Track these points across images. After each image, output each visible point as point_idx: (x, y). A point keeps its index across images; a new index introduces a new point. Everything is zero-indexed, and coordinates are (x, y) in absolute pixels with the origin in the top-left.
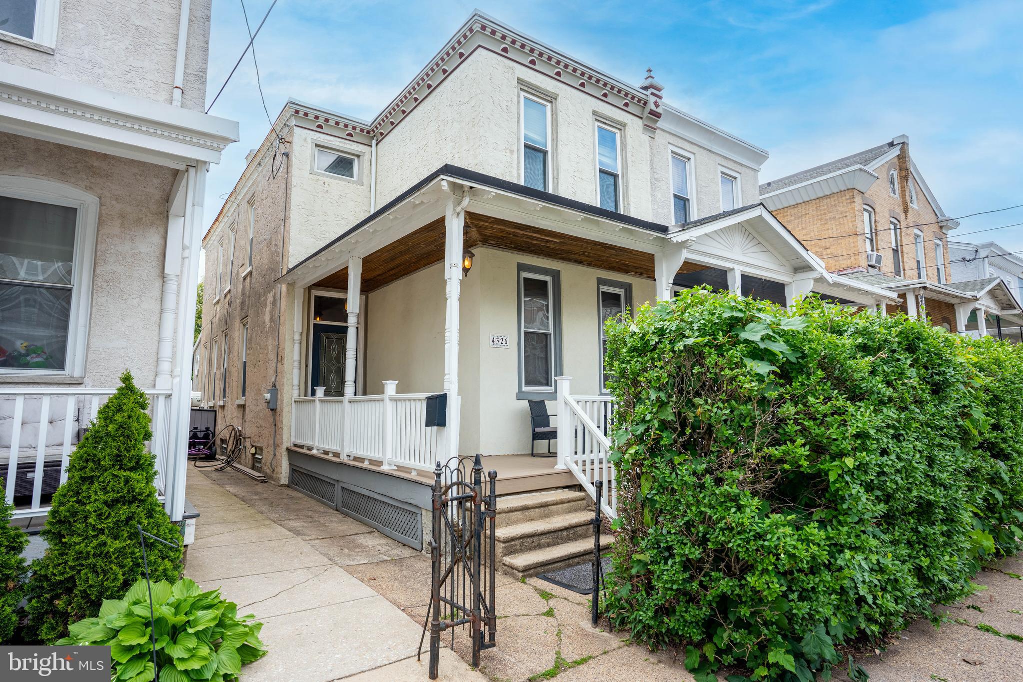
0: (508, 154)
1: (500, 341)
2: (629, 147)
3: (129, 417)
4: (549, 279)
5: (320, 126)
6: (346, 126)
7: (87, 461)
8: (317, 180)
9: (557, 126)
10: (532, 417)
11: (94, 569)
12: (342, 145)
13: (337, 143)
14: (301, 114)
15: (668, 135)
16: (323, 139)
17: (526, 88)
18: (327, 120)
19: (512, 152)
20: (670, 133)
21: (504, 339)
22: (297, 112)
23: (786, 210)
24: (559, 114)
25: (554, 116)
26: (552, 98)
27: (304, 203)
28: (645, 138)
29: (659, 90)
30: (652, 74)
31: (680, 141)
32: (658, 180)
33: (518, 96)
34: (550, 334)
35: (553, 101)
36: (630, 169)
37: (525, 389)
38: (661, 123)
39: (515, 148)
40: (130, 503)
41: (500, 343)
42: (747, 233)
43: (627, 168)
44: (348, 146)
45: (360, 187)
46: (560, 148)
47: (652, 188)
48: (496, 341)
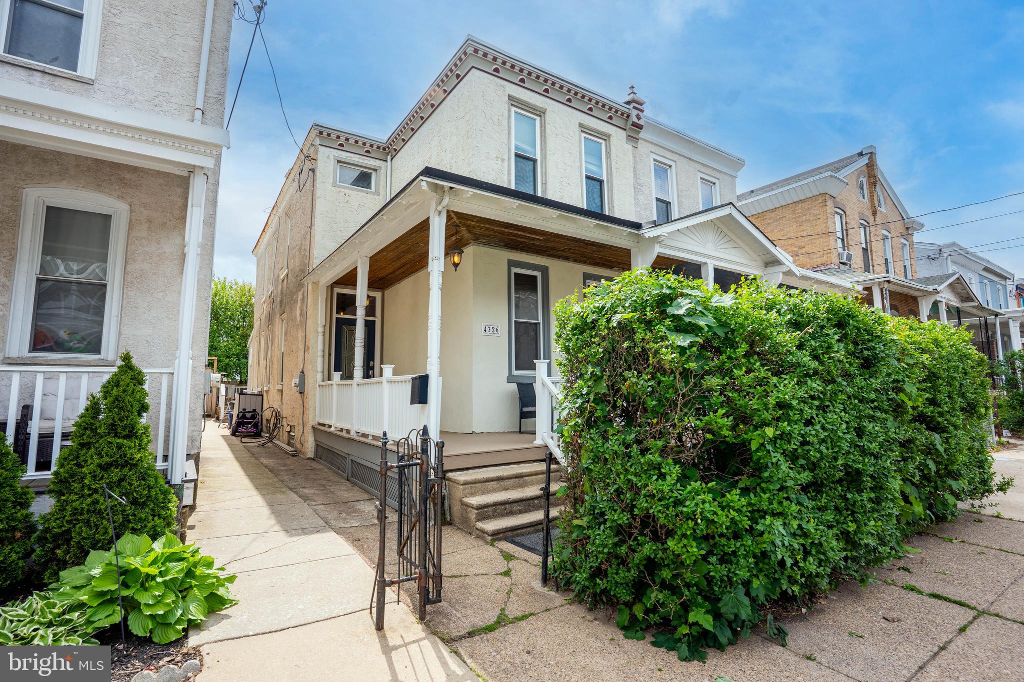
0: (500, 162)
1: (492, 330)
2: (613, 156)
3: (124, 391)
4: (538, 274)
5: (341, 145)
6: (364, 144)
7: (86, 429)
8: (339, 192)
9: (545, 137)
10: (520, 398)
11: (88, 523)
12: (361, 161)
13: (357, 160)
14: (325, 134)
15: (650, 145)
16: (343, 156)
17: (516, 104)
18: (347, 140)
19: (503, 160)
20: (652, 143)
21: (495, 328)
22: (321, 133)
23: (765, 214)
24: (548, 126)
25: (543, 128)
26: (541, 113)
27: (327, 211)
28: (628, 147)
29: (641, 104)
30: (634, 90)
31: (661, 150)
32: (641, 185)
33: (509, 111)
34: (539, 324)
35: (542, 115)
36: (614, 175)
37: (515, 373)
38: (643, 134)
39: (506, 157)
40: (123, 466)
41: (491, 332)
42: (720, 230)
43: (611, 175)
44: (366, 162)
45: (377, 197)
46: (548, 156)
47: (635, 192)
48: (488, 330)
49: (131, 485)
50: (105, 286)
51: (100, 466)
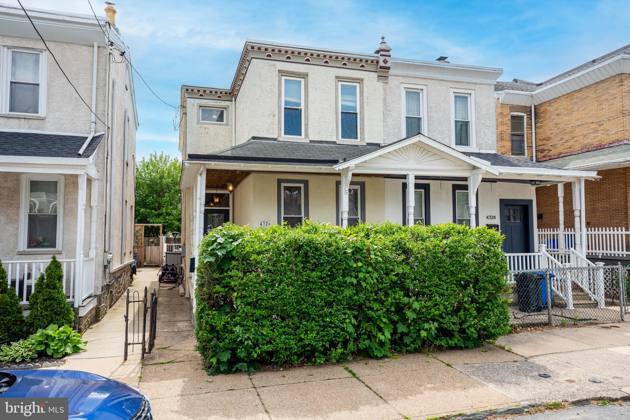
0: (272, 117)
1: (265, 224)
2: (365, 94)
5: (201, 95)
6: (216, 92)
8: (201, 127)
9: (308, 92)
12: (215, 104)
13: (212, 103)
14: (190, 90)
15: (401, 78)
16: (203, 102)
17: (285, 74)
18: (205, 91)
19: (274, 116)
20: (402, 76)
21: (268, 222)
22: (187, 90)
24: (309, 85)
25: (306, 86)
26: (305, 76)
27: (194, 141)
28: (380, 84)
29: (388, 51)
30: (385, 40)
31: (412, 79)
32: (390, 111)
33: (280, 80)
34: (302, 217)
35: (306, 77)
36: (365, 108)
38: (391, 72)
39: (276, 113)
43: (363, 108)
44: (219, 104)
45: (227, 127)
46: (309, 106)
47: (384, 116)
48: (263, 224)
49: (54, 307)
50: (56, 215)
51: (43, 300)
